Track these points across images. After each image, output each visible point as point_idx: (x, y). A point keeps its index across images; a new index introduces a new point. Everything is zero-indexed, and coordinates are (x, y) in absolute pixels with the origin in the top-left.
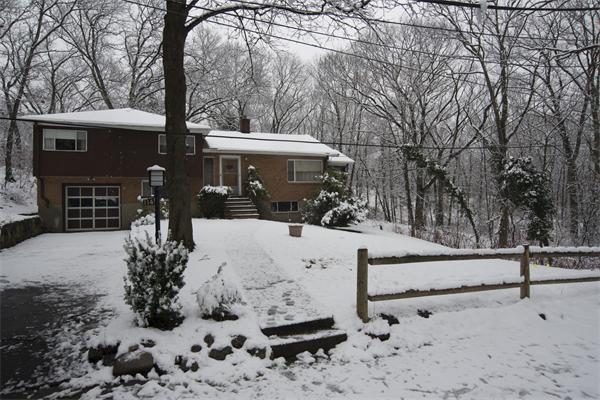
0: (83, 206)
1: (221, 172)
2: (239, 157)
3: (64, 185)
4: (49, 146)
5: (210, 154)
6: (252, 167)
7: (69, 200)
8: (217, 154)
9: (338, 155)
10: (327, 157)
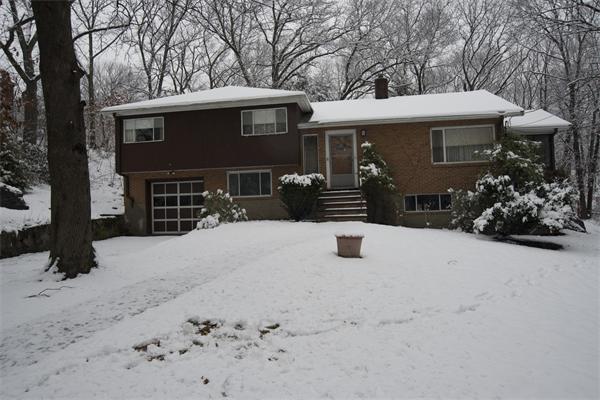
0: (168, 205)
1: (328, 155)
2: (353, 131)
3: (148, 183)
4: (130, 138)
5: (309, 131)
6: (367, 144)
7: (155, 198)
8: (322, 129)
9: (522, 113)
10: (502, 118)
